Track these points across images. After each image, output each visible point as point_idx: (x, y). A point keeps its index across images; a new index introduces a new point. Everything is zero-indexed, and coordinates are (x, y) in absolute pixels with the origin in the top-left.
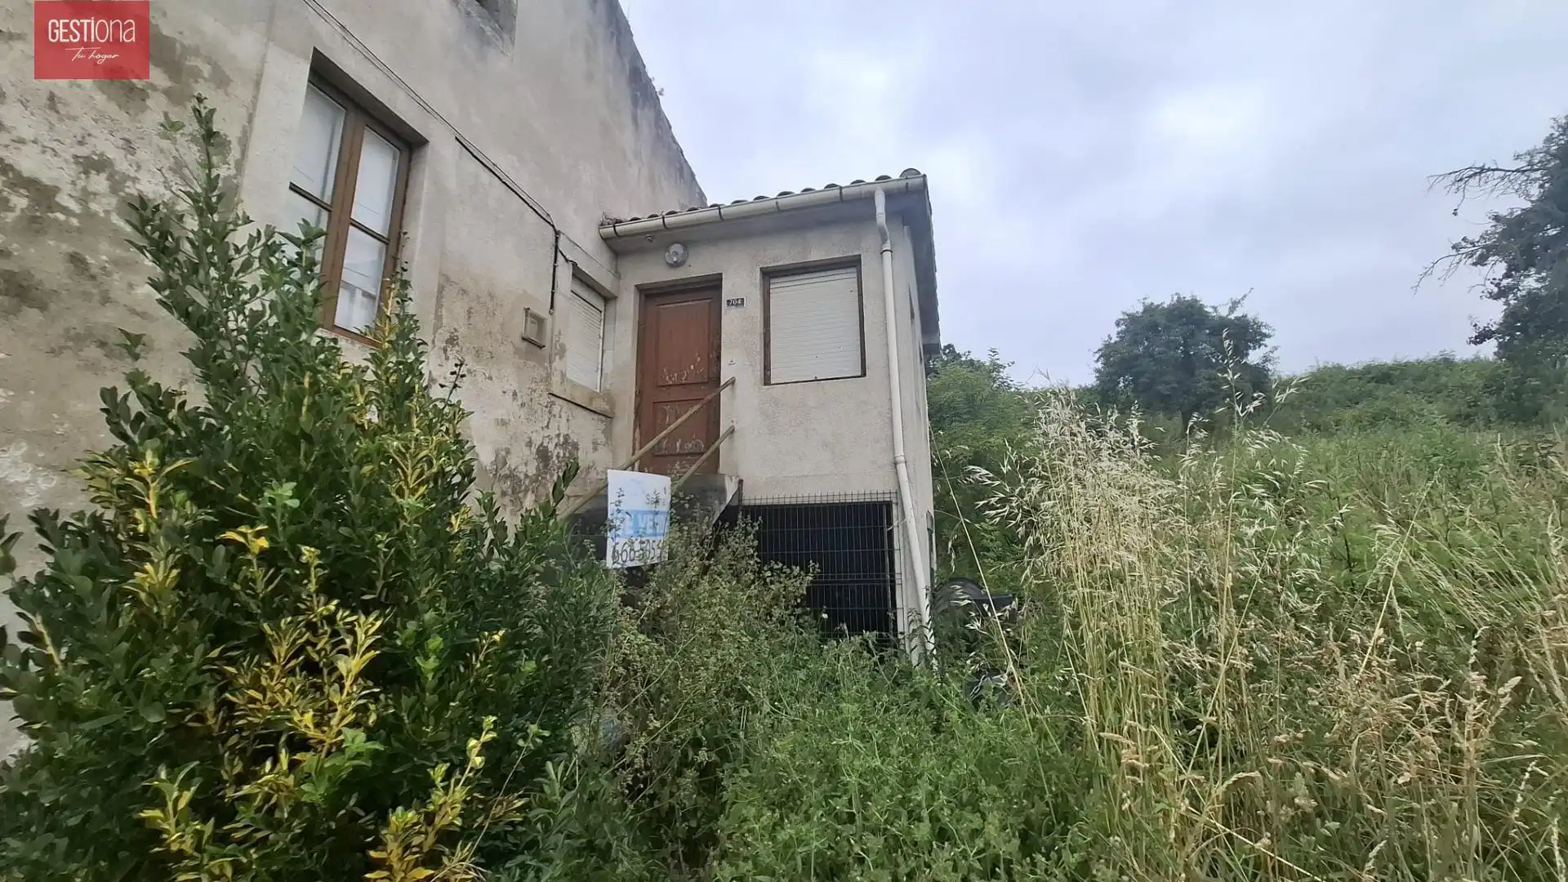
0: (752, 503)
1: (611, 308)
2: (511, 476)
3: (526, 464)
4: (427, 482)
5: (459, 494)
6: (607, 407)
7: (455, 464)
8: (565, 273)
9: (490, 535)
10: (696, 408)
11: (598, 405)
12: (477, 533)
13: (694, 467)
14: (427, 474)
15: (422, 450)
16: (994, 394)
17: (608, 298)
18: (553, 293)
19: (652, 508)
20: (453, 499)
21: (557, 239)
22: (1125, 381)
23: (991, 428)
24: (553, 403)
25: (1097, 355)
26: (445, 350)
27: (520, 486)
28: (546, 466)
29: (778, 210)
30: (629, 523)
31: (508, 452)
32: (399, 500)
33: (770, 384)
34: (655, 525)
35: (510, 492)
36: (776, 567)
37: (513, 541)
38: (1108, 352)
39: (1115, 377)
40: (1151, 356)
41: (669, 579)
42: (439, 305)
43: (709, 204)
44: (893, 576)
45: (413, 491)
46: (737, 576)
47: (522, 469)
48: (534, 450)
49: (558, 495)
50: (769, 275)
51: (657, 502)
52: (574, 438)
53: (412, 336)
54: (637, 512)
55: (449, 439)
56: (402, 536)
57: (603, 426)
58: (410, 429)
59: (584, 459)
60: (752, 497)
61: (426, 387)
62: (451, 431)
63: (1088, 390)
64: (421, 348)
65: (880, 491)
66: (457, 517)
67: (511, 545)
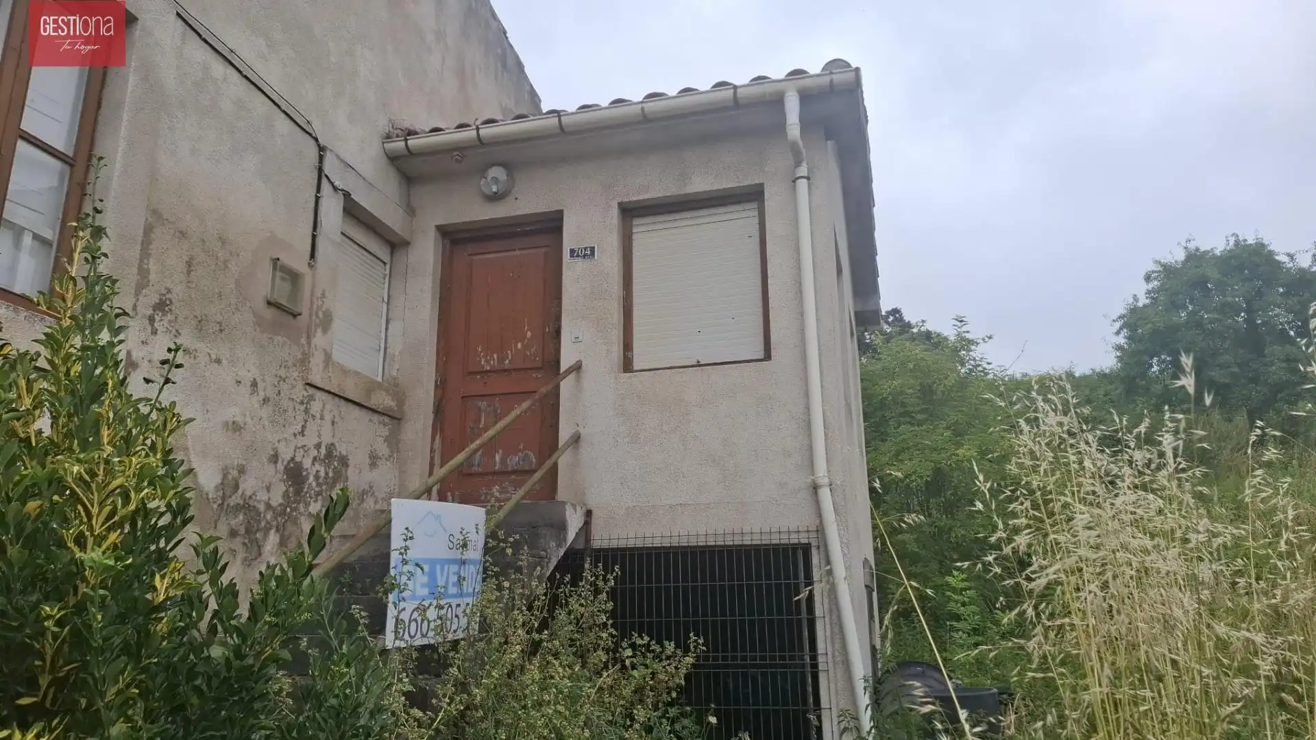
0: (605, 545)
1: (399, 257)
2: (247, 507)
3: (268, 489)
4: (120, 525)
5: (167, 543)
6: (393, 404)
7: (163, 497)
8: (332, 208)
9: (213, 605)
10: (525, 405)
11: (382, 400)
12: (191, 601)
13: (521, 492)
14: (122, 512)
15: (114, 478)
16: (964, 383)
17: (396, 245)
18: (314, 237)
19: (457, 555)
20: (159, 551)
21: (321, 158)
22: (1161, 362)
23: (958, 434)
24: (311, 398)
25: (1118, 325)
26: (151, 320)
27: (259, 521)
28: (298, 492)
29: (645, 119)
30: (421, 579)
31: (242, 470)
32: (79, 555)
33: (632, 371)
34: (461, 579)
35: (242, 531)
36: (639, 642)
37: (246, 614)
38: (1133, 320)
39: (1146, 358)
40: (1199, 325)
41: (479, 660)
42: (145, 253)
43: (545, 108)
44: (814, 658)
45: (100, 540)
46: (582, 655)
47: (263, 496)
48: (280, 467)
49: (316, 542)
50: (630, 212)
51: (465, 546)
52: (342, 449)
53: (105, 307)
54: (433, 563)
55: (155, 460)
56: (80, 608)
57: (385, 432)
58: (98, 445)
59: (357, 478)
60: (602, 538)
61: (125, 379)
62: (159, 446)
63: (1105, 375)
64: (119, 322)
65: (793, 527)
66: (163, 577)
67: (243, 620)
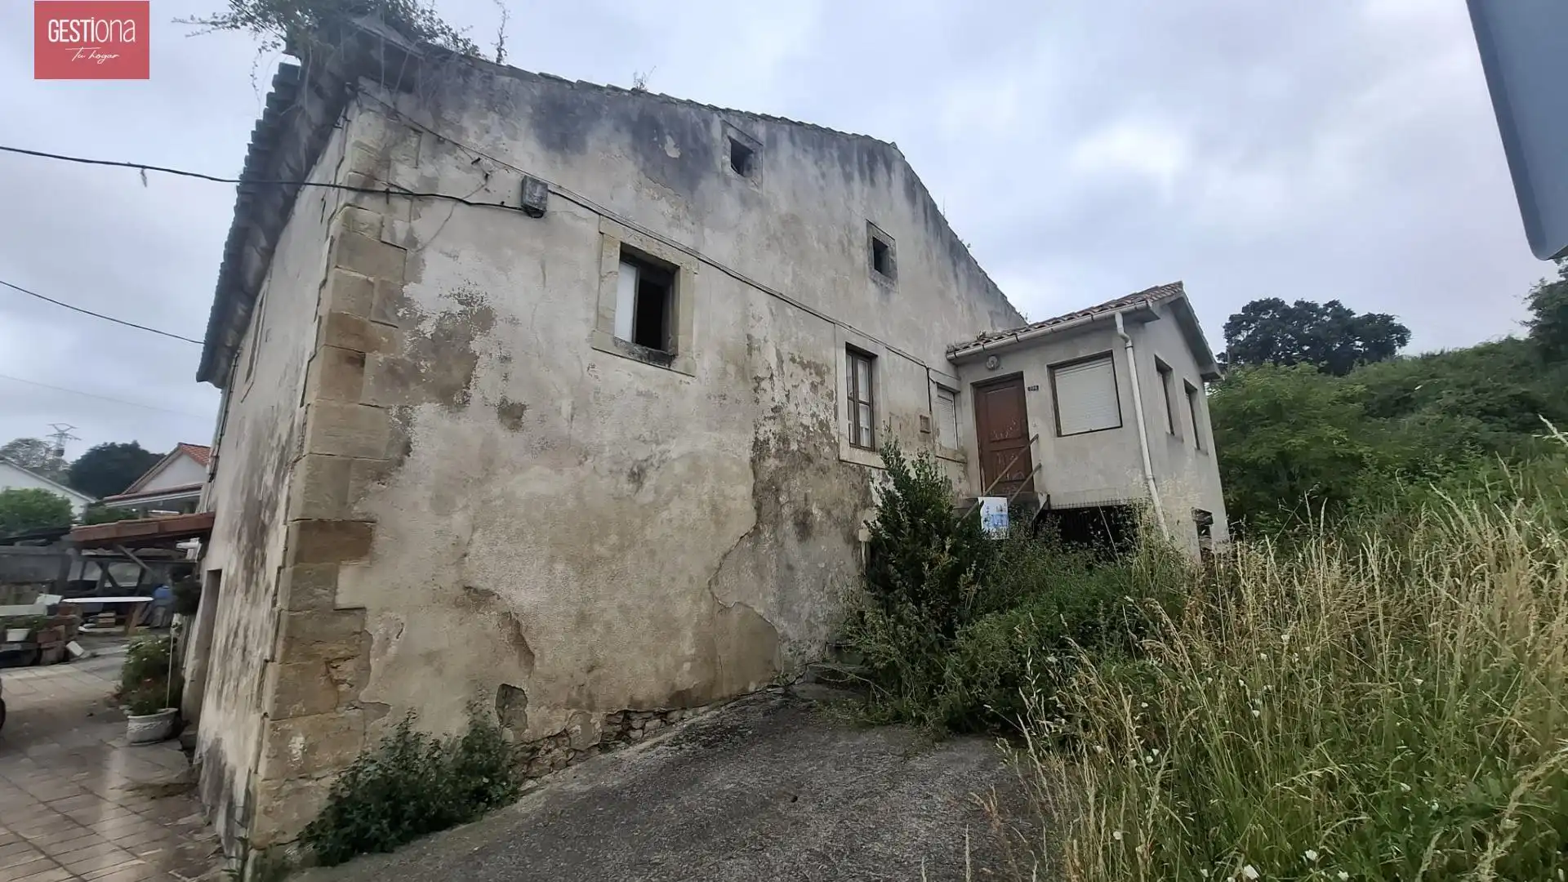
0: (1056, 508)
1: (957, 398)
6: (963, 458)
8: (934, 388)
10: (1019, 455)
11: (959, 457)
13: (1020, 490)
17: (955, 393)
18: (930, 402)
21: (928, 373)
24: (937, 461)
33: (1061, 436)
50: (1053, 368)
51: (1002, 511)
54: (993, 515)
57: (962, 469)
60: (1056, 504)
